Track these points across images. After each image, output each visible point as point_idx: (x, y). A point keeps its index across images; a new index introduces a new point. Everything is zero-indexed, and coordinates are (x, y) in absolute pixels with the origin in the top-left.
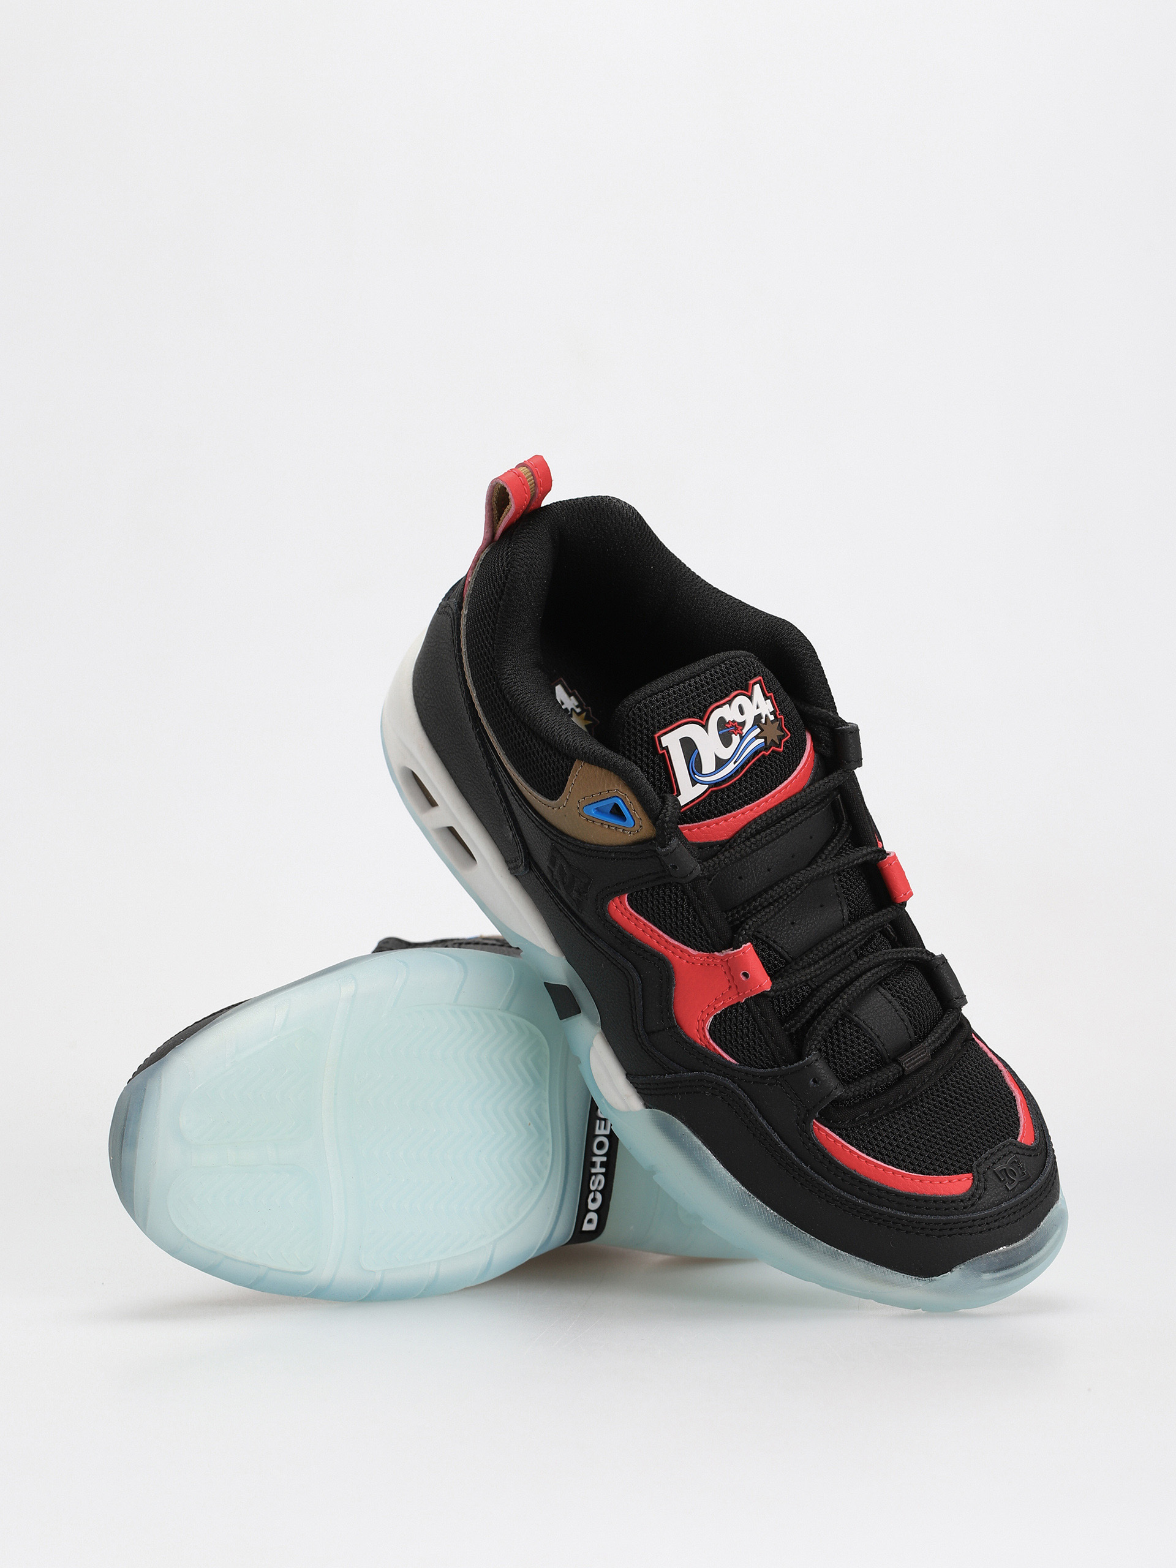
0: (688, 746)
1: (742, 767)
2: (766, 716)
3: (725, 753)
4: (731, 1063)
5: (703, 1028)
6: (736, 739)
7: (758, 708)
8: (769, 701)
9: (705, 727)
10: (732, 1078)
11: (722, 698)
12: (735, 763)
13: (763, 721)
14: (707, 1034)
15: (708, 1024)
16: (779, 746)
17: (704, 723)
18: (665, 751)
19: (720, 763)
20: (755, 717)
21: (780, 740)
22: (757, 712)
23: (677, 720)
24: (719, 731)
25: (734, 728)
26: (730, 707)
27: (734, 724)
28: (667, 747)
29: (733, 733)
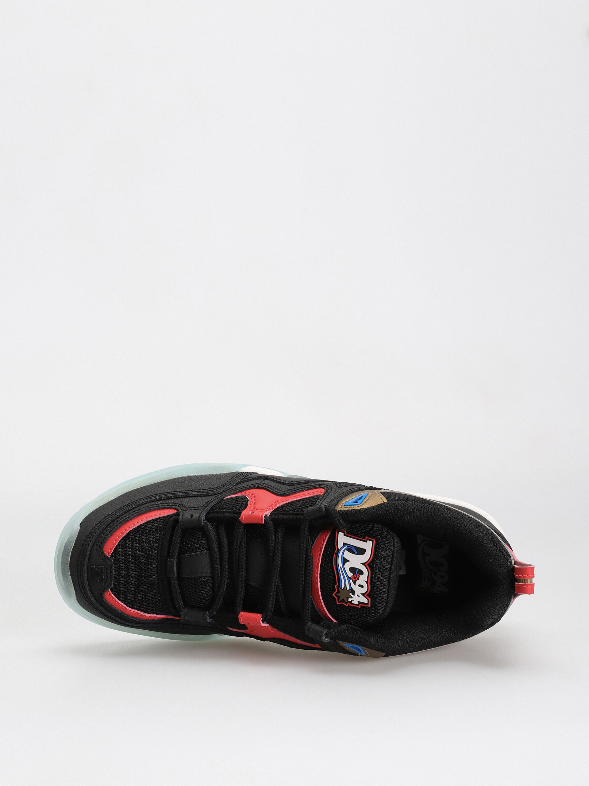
0: (361, 551)
2: (352, 597)
6: (350, 575)
7: (358, 595)
8: (358, 603)
9: (364, 564)
11: (371, 580)
13: (351, 594)
16: (336, 594)
17: (366, 564)
18: (366, 540)
19: (345, 561)
20: (355, 591)
21: (338, 597)
22: (356, 594)
24: (358, 569)
25: (355, 577)
26: (365, 581)
27: (357, 578)
28: (366, 542)
29: (354, 575)
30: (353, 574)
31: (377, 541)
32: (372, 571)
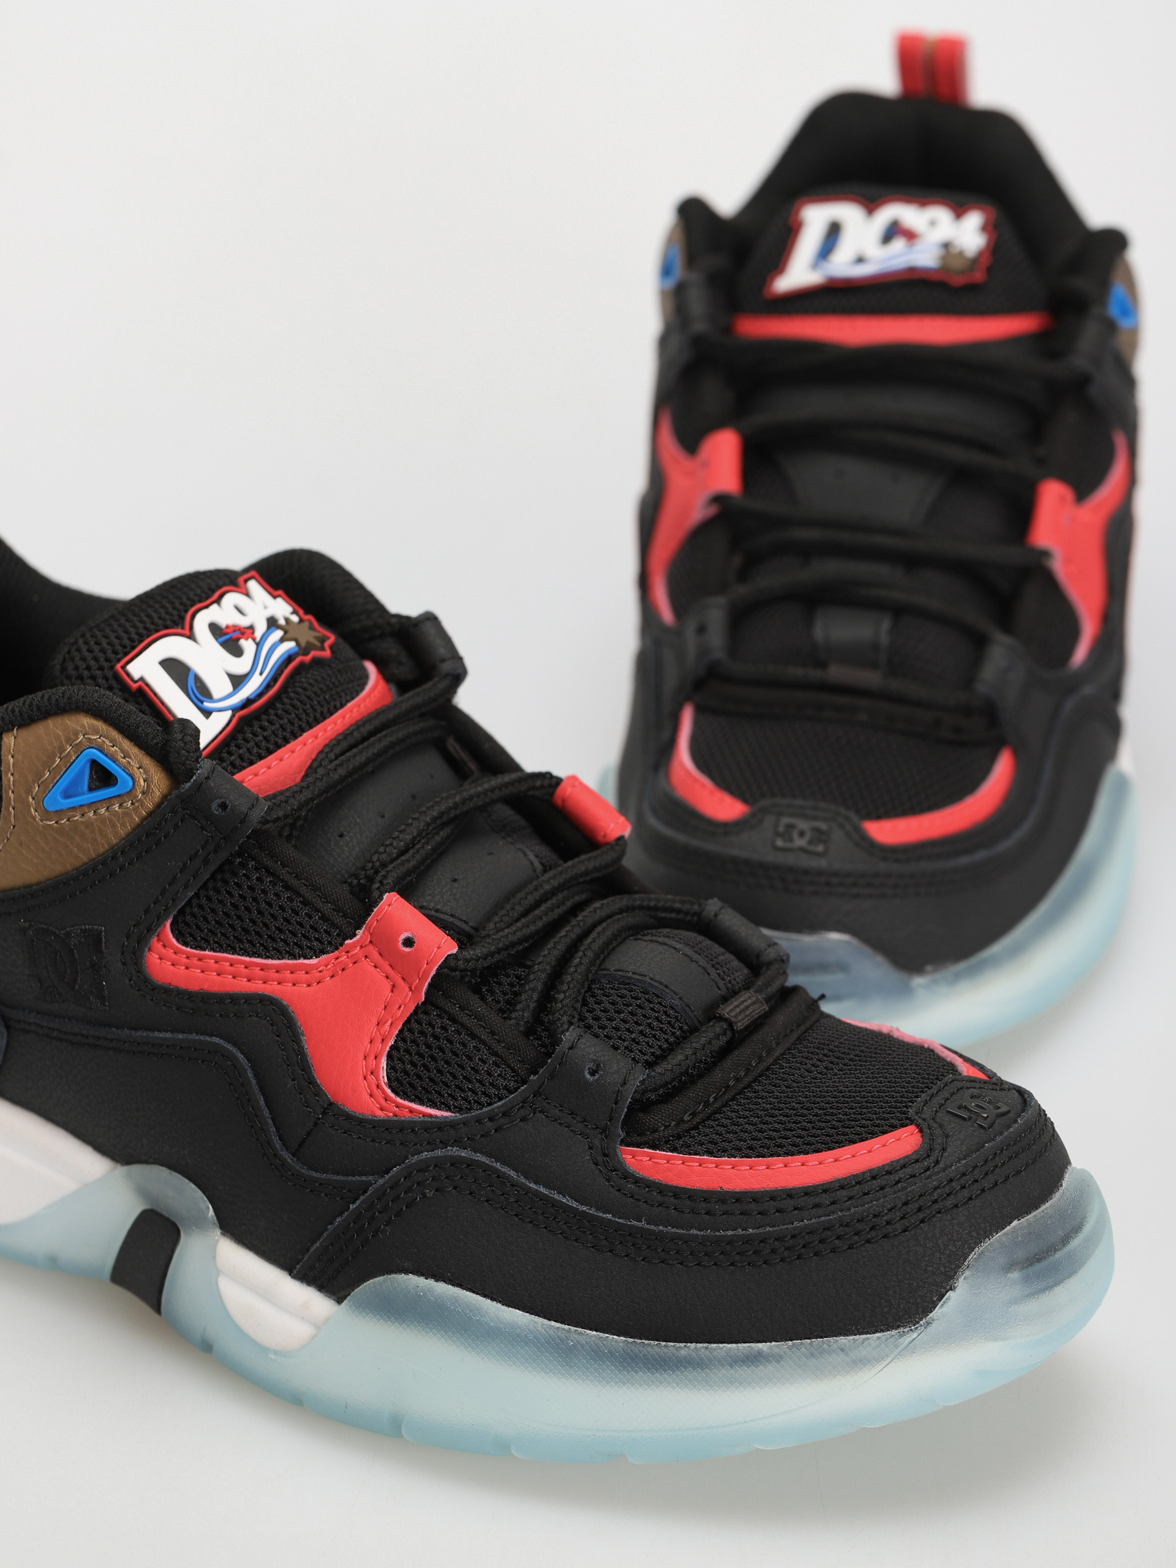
0: (175, 668)
1: (274, 679)
2: (285, 617)
3: (241, 665)
4: (446, 1117)
5: (378, 1086)
6: (248, 645)
7: (265, 607)
8: (280, 599)
9: (191, 636)
10: (458, 1143)
12: (261, 674)
13: (282, 622)
14: (389, 1091)
15: (383, 1074)
16: (323, 650)
17: (187, 633)
18: (141, 684)
19: (237, 681)
20: (266, 619)
21: (322, 642)
22: (267, 612)
24: (216, 639)
25: (238, 633)
26: (219, 607)
27: (237, 629)
28: (142, 679)
29: (240, 639)
30: (242, 642)
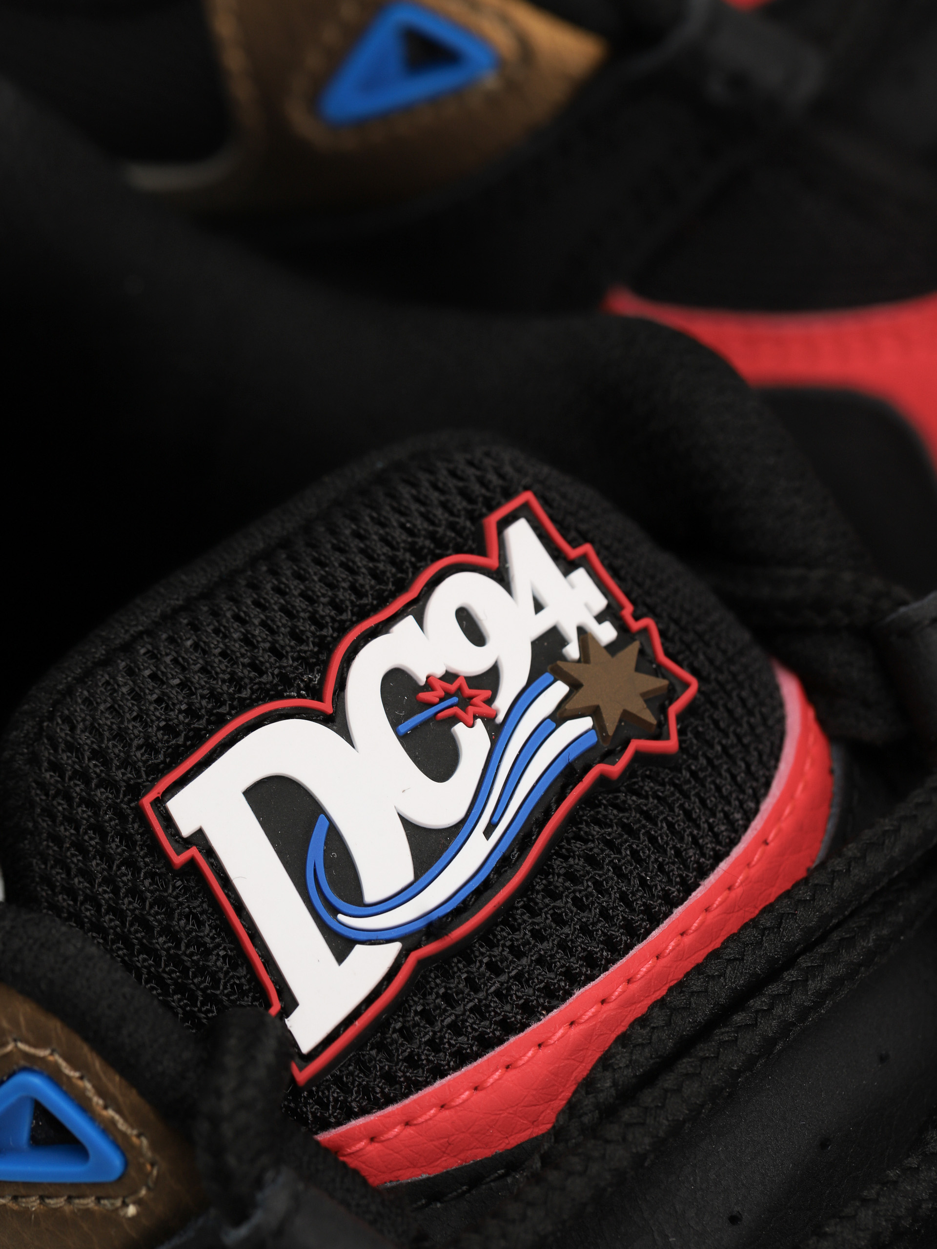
0: (284, 807)
1: (523, 841)
2: (582, 631)
7: (538, 607)
8: (580, 575)
9: (335, 719)
11: (383, 601)
13: (573, 651)
16: (659, 733)
17: (327, 706)
18: (193, 851)
19: (431, 847)
20: (533, 643)
21: (662, 710)
22: (540, 625)
23: (221, 721)
24: (395, 723)
25: (455, 700)
26: (420, 621)
27: (453, 687)
28: (200, 834)
29: (455, 720)
30: (459, 729)
31: (136, 791)
32: (327, 647)
